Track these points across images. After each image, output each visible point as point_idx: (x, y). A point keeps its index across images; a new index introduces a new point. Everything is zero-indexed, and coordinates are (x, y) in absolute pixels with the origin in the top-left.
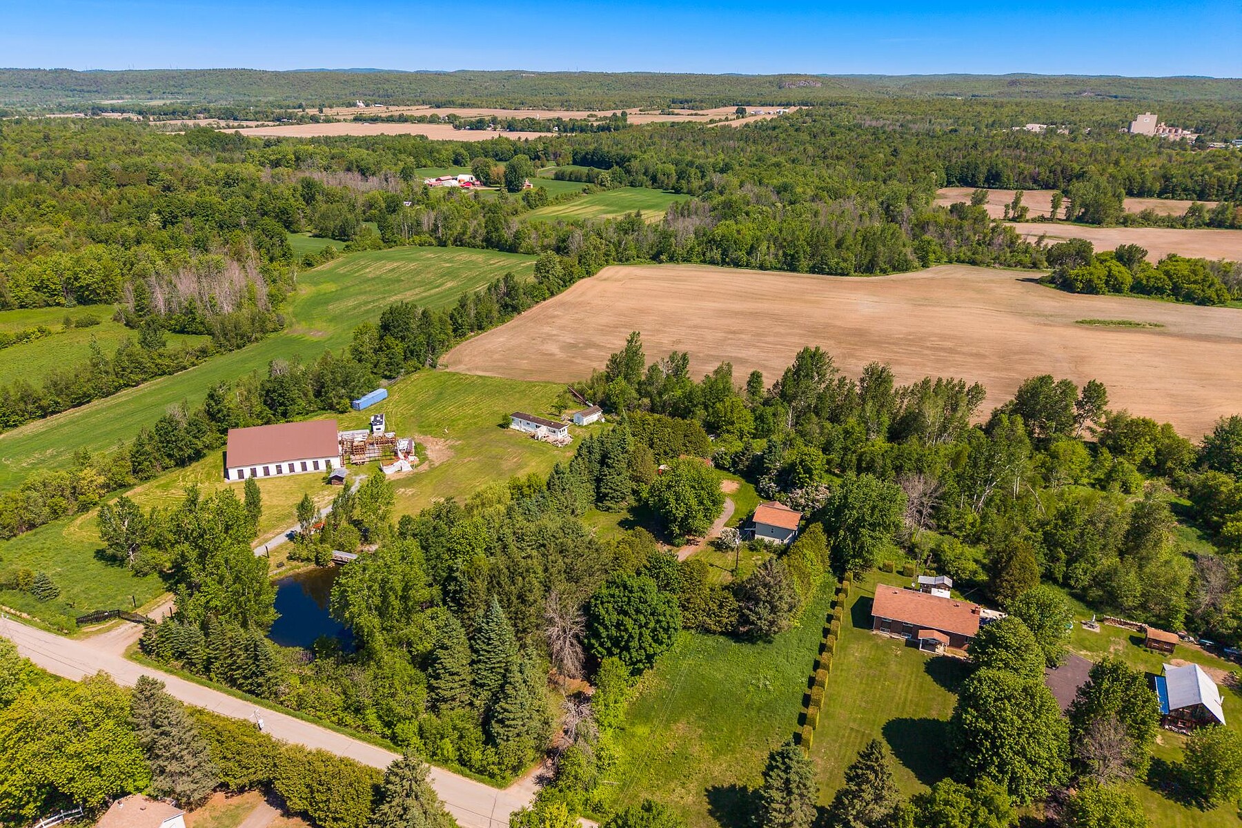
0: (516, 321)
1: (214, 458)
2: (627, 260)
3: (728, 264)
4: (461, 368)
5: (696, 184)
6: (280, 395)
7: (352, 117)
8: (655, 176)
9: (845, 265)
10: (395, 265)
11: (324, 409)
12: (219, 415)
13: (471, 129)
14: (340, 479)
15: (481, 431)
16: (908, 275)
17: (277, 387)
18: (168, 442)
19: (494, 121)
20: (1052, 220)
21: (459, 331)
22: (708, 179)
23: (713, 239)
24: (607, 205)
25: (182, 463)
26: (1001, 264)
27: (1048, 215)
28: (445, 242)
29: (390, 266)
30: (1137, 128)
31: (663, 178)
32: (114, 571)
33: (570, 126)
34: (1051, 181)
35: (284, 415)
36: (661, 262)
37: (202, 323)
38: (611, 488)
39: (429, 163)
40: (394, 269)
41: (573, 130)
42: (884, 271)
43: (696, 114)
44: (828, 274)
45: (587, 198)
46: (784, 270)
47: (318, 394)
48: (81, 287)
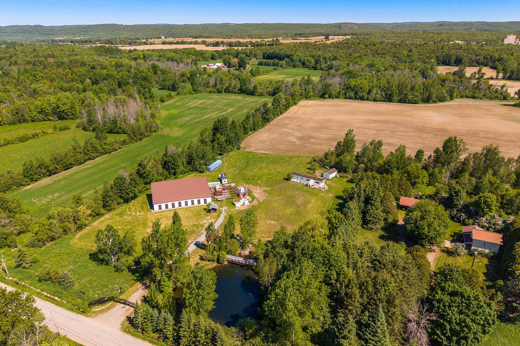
0: (269, 126)
1: (142, 198)
2: (309, 97)
3: (358, 99)
4: (251, 149)
5: (323, 66)
6: (172, 164)
7: (161, 43)
8: (304, 63)
9: (416, 98)
10: (203, 101)
11: (193, 171)
12: (145, 175)
13: (213, 46)
14: (215, 210)
15: (277, 182)
16: (446, 103)
17: (171, 159)
18: (121, 190)
19: (222, 42)
20: (496, 79)
21: (246, 131)
22: (329, 63)
23: (350, 87)
24: (287, 75)
25: (127, 201)
26: (487, 98)
27: (495, 77)
28: (221, 91)
29: (200, 102)
30: (506, 41)
31: (308, 63)
32: (103, 267)
33: (256, 44)
34: (485, 63)
35: (174, 174)
36: (325, 98)
37: (120, 128)
38: (373, 217)
39: (201, 59)
40: (202, 103)
41: (257, 46)
42: (434, 102)
43: (307, 39)
44: (408, 103)
45: (277, 72)
46: (386, 101)
47: (189, 163)
48: (60, 111)
